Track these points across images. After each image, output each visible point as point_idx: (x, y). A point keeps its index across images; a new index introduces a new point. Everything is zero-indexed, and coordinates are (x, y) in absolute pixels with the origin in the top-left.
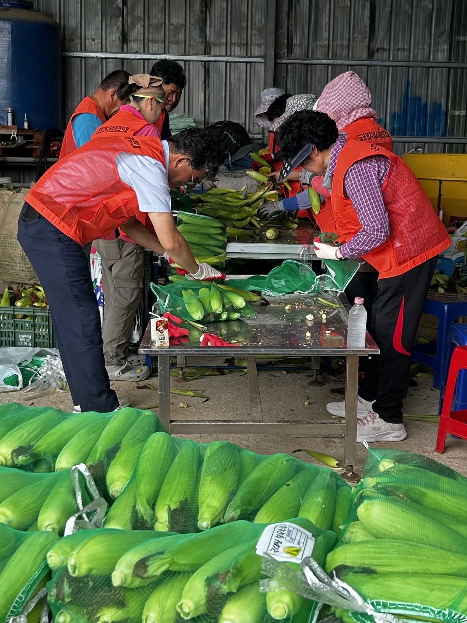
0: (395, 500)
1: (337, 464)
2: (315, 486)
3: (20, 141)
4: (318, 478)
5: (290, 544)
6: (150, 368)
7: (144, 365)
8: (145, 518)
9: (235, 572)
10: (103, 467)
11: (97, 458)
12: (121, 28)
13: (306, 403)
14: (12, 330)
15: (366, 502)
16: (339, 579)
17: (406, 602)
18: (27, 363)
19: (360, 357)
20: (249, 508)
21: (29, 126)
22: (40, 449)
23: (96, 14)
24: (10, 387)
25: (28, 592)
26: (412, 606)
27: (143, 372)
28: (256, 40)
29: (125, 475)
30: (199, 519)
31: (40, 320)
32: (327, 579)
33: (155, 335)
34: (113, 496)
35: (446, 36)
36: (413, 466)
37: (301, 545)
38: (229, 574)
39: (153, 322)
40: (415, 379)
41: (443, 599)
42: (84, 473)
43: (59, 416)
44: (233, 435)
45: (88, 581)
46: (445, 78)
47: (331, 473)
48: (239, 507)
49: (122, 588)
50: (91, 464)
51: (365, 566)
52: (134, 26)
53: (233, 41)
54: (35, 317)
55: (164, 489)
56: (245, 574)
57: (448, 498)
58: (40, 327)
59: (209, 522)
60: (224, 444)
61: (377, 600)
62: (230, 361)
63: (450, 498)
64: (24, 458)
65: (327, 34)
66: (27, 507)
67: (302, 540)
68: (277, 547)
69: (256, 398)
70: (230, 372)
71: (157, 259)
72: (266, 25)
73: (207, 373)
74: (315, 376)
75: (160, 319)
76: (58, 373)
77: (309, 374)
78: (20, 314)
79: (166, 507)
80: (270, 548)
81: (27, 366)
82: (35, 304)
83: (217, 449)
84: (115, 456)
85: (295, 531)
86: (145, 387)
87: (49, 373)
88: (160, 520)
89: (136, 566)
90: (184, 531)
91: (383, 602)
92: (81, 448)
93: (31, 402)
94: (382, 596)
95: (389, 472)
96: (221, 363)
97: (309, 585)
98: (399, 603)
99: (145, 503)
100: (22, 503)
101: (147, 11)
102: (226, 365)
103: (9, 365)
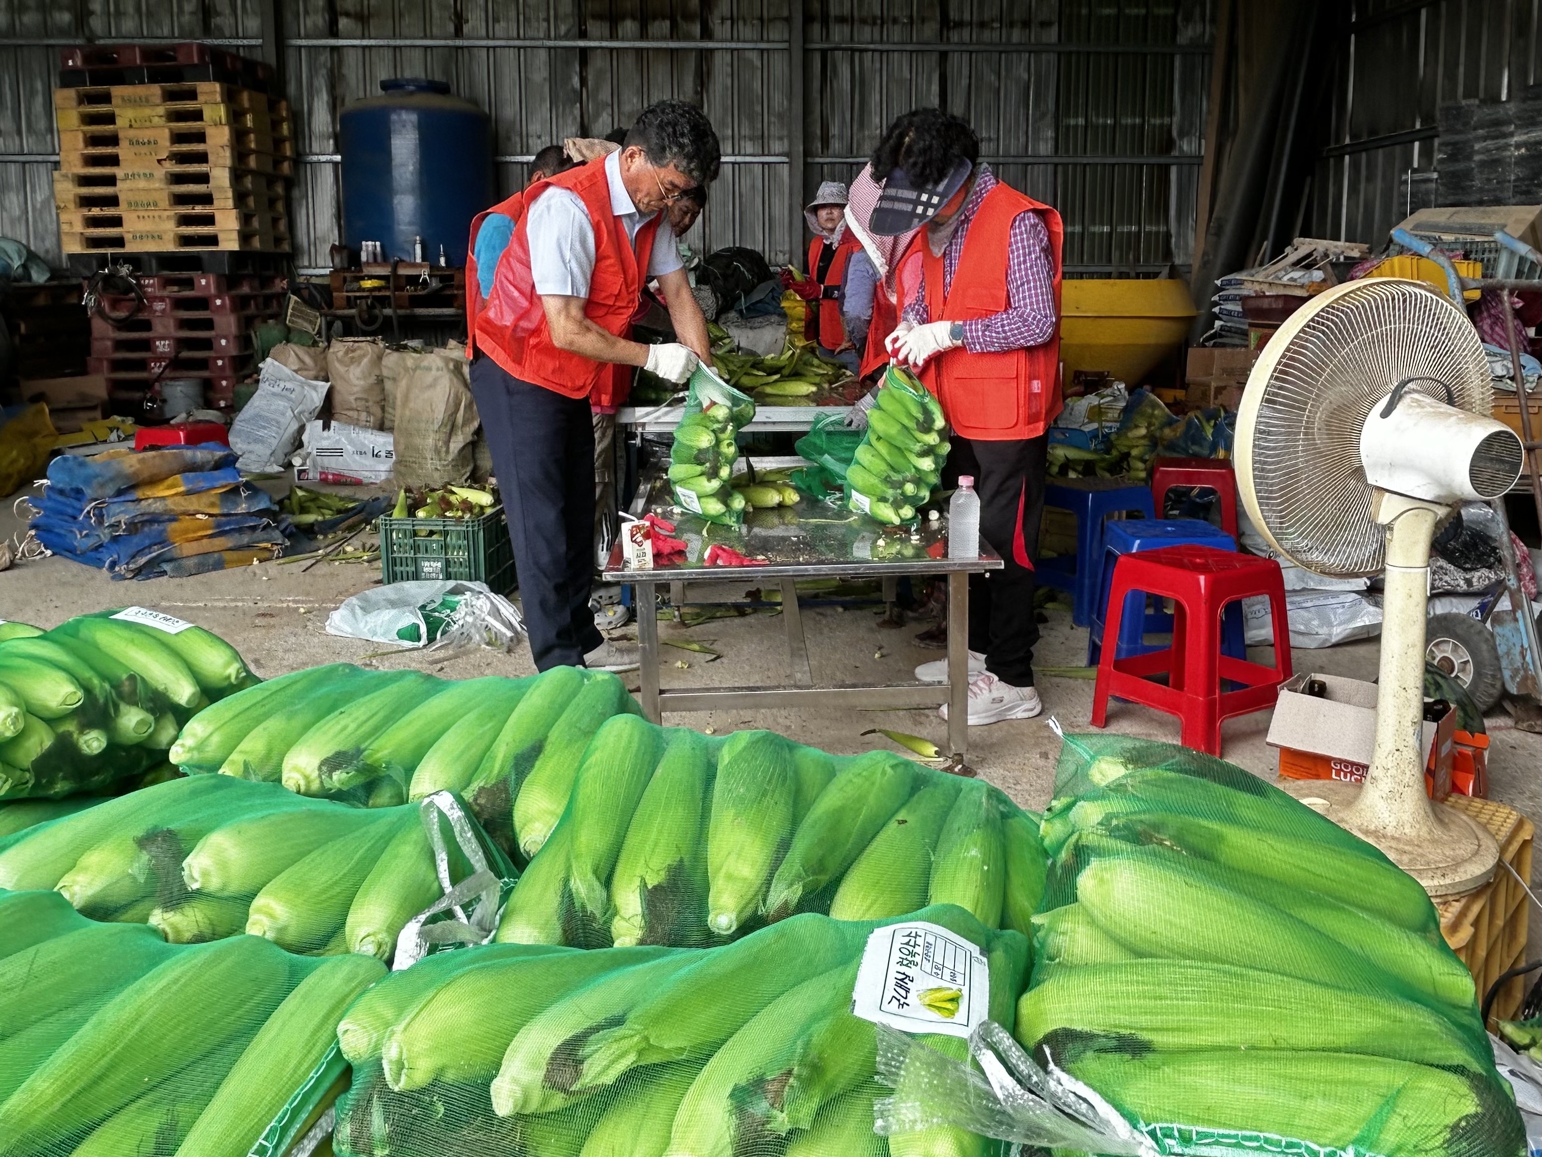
0: (1155, 854)
1: (936, 752)
2: (959, 821)
3: (435, 284)
4: (962, 802)
5: (935, 983)
6: (628, 609)
7: (619, 603)
8: (589, 908)
9: (805, 1073)
10: (506, 790)
11: (496, 771)
12: (579, 119)
13: (877, 656)
14: (412, 555)
15: (1094, 862)
16: (1063, 1070)
17: (1241, 1129)
18: (434, 606)
19: (970, 575)
20: (819, 877)
21: (446, 262)
22: (379, 755)
23: (542, 100)
24: (408, 644)
25: (284, 1130)
26: (1257, 1139)
27: (618, 615)
28: (775, 130)
29: (552, 807)
30: (710, 908)
31: (454, 539)
32: (1036, 1074)
33: (629, 550)
34: (528, 853)
35: (1049, 119)
36: (1173, 770)
37: (959, 979)
38: (791, 1080)
39: (626, 528)
40: (1045, 612)
41: (1338, 1120)
42: (448, 813)
43: (427, 686)
44: (763, 711)
45: (432, 1103)
46: (1050, 178)
47: (988, 790)
48: (799, 877)
49: (520, 1117)
50: (482, 784)
51: (1123, 1032)
52: (597, 115)
53: (743, 133)
54: (446, 533)
55: (632, 841)
56: (829, 1076)
57: (1273, 843)
58: (454, 548)
59: (733, 916)
60: (759, 736)
61: (1165, 1125)
62: (754, 595)
63: (1280, 846)
64: (344, 775)
65: (878, 120)
66: (324, 891)
67: (960, 968)
68: (903, 993)
69: (801, 649)
70: (755, 611)
71: (634, 436)
72: (790, 109)
73: (718, 614)
74: (888, 613)
75: (637, 522)
76: (484, 620)
77: (878, 611)
78: (423, 530)
79: (637, 882)
80: (887, 998)
81: (434, 610)
82: (447, 514)
83: (745, 749)
84: (532, 766)
85: (940, 943)
86: (623, 638)
87: (470, 619)
88: (622, 912)
89: (554, 1058)
90: (676, 941)
91: (1179, 1131)
92: (463, 752)
93: (439, 666)
94: (1176, 1115)
95: (1121, 785)
96: (738, 597)
97: (996, 1100)
98: (1222, 1131)
99: (590, 876)
100: (312, 883)
101: (616, 93)
102: (748, 600)
103: (406, 609)
